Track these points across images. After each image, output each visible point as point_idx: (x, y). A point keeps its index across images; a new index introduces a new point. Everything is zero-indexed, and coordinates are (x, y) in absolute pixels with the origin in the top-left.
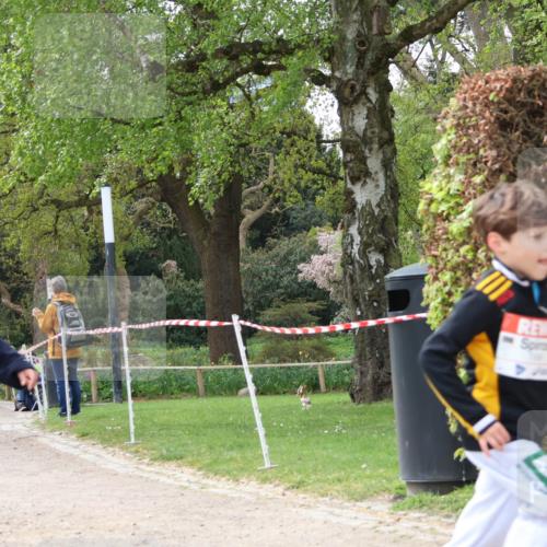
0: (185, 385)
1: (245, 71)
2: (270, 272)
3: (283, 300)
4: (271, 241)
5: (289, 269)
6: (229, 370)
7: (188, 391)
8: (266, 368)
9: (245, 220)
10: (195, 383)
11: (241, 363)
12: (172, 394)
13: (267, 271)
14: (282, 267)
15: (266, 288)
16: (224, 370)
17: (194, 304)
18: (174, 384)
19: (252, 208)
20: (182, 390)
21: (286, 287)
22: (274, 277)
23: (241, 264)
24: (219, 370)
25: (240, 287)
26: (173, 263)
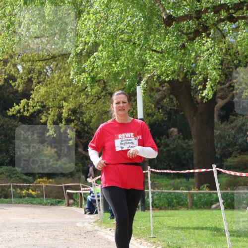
0: (180, 202)
1: (223, 20)
2: (231, 136)
3: (239, 153)
4: (232, 117)
5: (242, 135)
6: (207, 193)
7: (182, 205)
8: (228, 193)
9: (217, 105)
10: (187, 201)
11: (216, 190)
12: (173, 207)
13: (229, 136)
14: (238, 134)
15: (228, 145)
16: (203, 193)
17: (187, 154)
18: (175, 201)
19: (222, 98)
20: (179, 205)
21: (240, 145)
22: (233, 139)
23: (215, 131)
24: (201, 193)
25: (214, 144)
26: (175, 130)
